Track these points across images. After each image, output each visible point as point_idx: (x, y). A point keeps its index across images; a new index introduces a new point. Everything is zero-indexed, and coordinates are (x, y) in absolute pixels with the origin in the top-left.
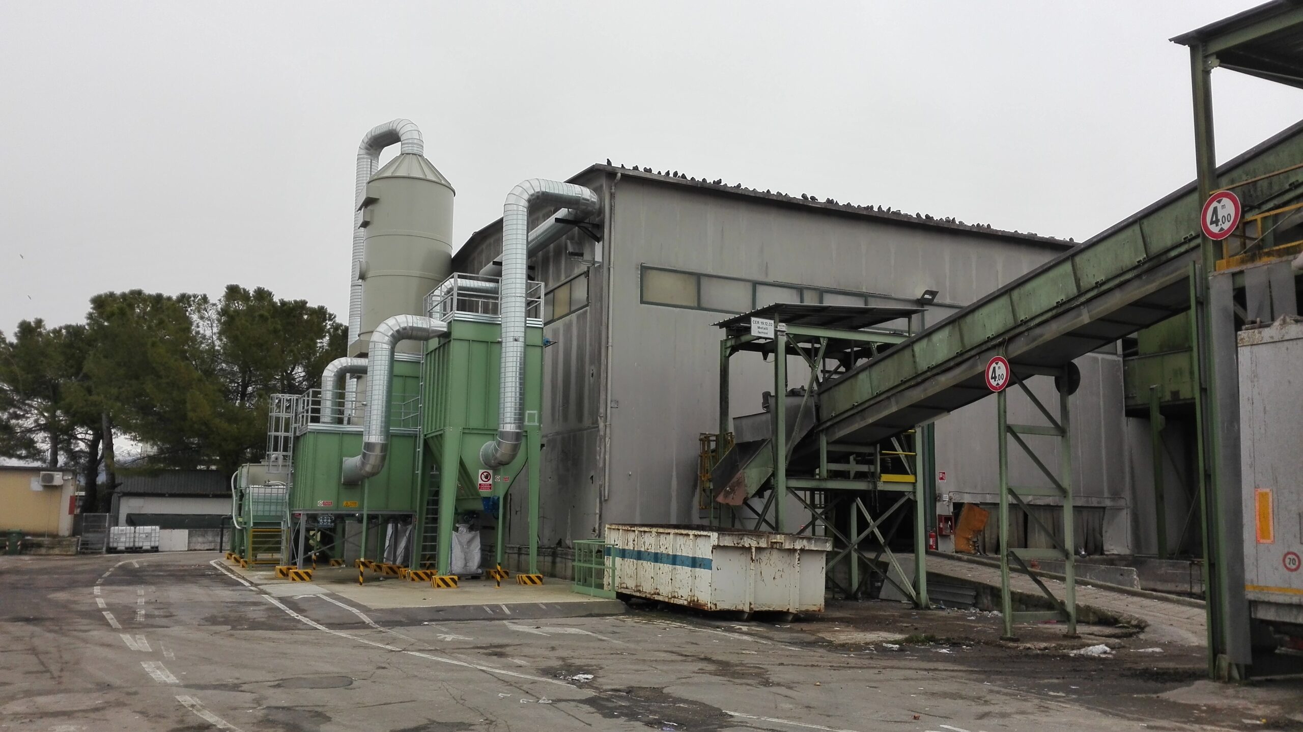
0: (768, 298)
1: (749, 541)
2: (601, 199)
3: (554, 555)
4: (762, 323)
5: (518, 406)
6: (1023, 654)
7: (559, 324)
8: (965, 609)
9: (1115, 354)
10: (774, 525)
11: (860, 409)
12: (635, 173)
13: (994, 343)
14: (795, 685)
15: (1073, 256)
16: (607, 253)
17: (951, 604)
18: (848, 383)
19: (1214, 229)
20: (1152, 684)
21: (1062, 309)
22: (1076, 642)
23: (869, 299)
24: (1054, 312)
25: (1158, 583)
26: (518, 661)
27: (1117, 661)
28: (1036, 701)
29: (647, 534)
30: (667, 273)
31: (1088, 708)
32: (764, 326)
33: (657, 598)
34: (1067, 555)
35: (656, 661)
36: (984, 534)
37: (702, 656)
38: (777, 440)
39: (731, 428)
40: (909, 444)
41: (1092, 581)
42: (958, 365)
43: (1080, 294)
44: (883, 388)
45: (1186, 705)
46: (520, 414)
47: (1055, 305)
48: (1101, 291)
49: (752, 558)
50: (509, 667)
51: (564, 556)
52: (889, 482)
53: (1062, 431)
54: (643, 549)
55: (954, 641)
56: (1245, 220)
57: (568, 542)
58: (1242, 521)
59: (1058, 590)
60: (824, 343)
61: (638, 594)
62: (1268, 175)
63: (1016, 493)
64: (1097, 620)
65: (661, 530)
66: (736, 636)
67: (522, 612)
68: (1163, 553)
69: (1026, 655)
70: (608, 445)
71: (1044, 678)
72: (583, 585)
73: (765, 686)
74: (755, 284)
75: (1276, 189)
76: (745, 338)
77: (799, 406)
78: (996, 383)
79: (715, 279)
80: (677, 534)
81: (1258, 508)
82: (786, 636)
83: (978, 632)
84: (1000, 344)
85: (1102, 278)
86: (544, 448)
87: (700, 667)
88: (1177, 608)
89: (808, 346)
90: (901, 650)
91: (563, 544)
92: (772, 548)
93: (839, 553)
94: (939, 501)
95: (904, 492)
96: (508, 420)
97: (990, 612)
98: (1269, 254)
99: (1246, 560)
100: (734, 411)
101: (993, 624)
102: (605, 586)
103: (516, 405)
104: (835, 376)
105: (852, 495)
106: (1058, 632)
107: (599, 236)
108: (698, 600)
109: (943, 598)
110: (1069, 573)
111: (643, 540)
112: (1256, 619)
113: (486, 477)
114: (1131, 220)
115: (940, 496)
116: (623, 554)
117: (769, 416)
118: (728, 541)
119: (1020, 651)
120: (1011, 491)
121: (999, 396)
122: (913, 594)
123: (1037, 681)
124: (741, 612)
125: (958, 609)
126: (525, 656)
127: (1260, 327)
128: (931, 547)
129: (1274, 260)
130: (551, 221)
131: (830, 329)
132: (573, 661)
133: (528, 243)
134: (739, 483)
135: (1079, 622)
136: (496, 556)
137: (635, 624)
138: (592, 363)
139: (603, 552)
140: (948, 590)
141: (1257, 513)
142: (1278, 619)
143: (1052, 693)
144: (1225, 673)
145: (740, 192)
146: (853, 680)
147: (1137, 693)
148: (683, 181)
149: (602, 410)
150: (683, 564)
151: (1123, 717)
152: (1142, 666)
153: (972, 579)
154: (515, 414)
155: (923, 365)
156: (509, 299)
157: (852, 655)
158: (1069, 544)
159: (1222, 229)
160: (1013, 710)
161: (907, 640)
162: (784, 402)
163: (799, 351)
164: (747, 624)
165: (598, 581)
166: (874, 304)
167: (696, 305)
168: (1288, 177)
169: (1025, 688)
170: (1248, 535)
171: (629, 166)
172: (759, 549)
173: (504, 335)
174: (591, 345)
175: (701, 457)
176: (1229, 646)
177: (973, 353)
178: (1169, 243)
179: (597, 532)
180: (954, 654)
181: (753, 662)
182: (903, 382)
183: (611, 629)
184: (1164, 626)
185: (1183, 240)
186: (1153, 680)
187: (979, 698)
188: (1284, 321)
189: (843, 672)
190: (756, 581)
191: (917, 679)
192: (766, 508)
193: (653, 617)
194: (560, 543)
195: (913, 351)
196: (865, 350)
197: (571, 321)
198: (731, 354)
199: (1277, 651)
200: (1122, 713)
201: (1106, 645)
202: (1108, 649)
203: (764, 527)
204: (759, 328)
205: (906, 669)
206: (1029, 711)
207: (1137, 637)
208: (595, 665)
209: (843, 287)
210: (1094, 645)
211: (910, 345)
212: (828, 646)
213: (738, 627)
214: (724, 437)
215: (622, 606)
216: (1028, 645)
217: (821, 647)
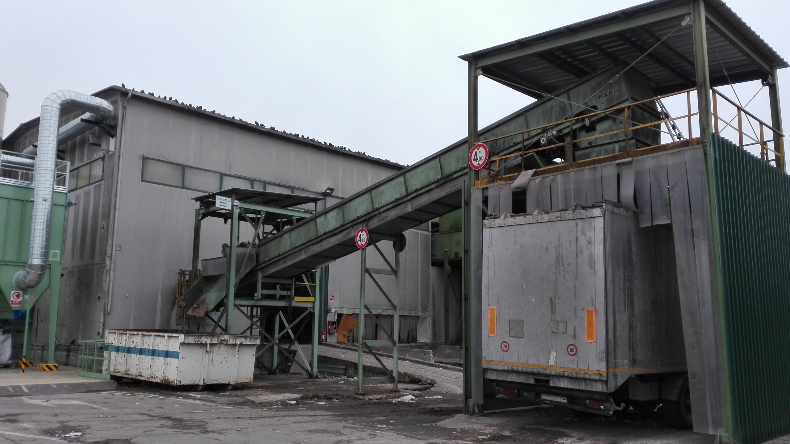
0: (229, 184)
1: (206, 339)
2: (116, 109)
3: (69, 350)
4: (224, 200)
5: (44, 246)
6: (367, 402)
7: (81, 192)
8: (339, 377)
9: (428, 231)
10: (224, 328)
11: (283, 256)
12: (142, 95)
13: (361, 220)
14: (224, 431)
15: (405, 173)
16: (118, 146)
17: (331, 374)
18: (277, 240)
19: (475, 163)
20: (434, 417)
21: (398, 203)
22: (397, 394)
23: (294, 190)
24: (394, 204)
25: (444, 358)
26: (26, 425)
27: (417, 404)
28: (369, 431)
29: (135, 336)
30: (161, 164)
31: (398, 434)
32: (225, 202)
33: (140, 378)
34: (394, 344)
35: (131, 421)
36: (354, 331)
37: (165, 416)
38: (229, 274)
39: (200, 267)
40: (312, 279)
41: (409, 358)
42: (341, 232)
43: (408, 195)
44: (298, 244)
45: (450, 429)
46: (45, 252)
47: (394, 200)
48: (418, 194)
49: (207, 351)
50: (18, 430)
51: (76, 351)
52: (299, 301)
53: (395, 272)
54: (132, 346)
55: (329, 397)
56: (490, 160)
57: (80, 341)
58: (481, 325)
59: (389, 363)
60: (263, 215)
61: (127, 376)
62: (502, 137)
63: (369, 307)
64: (409, 380)
65: (145, 333)
66: (192, 401)
67: (35, 391)
68: (447, 342)
69: (369, 403)
70: (112, 276)
71: (375, 417)
72: (87, 371)
73: (204, 433)
74: (222, 175)
75: (507, 145)
76: (212, 209)
77: (245, 253)
78: (361, 243)
79: (195, 170)
80: (156, 336)
81: (489, 317)
82: (225, 399)
83: (343, 391)
84: (364, 221)
85: (418, 187)
86: (64, 277)
87: (161, 423)
88: (452, 373)
89: (254, 216)
90: (296, 404)
91: (76, 343)
92: (221, 343)
93: (265, 345)
94: (329, 313)
95: (308, 307)
96: (36, 256)
97: (352, 378)
98: (501, 179)
99: (483, 346)
100: (203, 255)
101: (353, 385)
102: (104, 372)
103: (42, 246)
104: (270, 236)
105: (277, 309)
106: (388, 388)
107: (113, 134)
108: (168, 379)
109: (327, 371)
110: (395, 354)
111: (132, 340)
112: (487, 379)
113: (17, 296)
114: (435, 155)
115: (330, 310)
116: (118, 349)
117: (225, 259)
118: (191, 340)
119: (366, 401)
120: (366, 307)
121: (362, 251)
122: (309, 369)
123: (372, 419)
124: (198, 386)
125: (335, 377)
126: (32, 421)
127: (494, 218)
128: (323, 340)
129: (503, 182)
130: (78, 120)
131: (268, 206)
132: (69, 423)
133: (58, 135)
134: (203, 302)
135: (399, 382)
136: (22, 352)
137: (122, 396)
138: (103, 219)
139: (103, 348)
140: (330, 366)
141: (489, 320)
142: (497, 379)
143: (379, 426)
144: (471, 409)
145: (214, 116)
146: (262, 425)
147: (426, 423)
148: (176, 104)
149: (109, 252)
150: (159, 355)
151: (416, 438)
152: (430, 406)
153: (344, 359)
154: (41, 252)
155: (321, 231)
156: (41, 172)
157: (266, 410)
158: (396, 337)
159: (479, 164)
160: (355, 438)
161: (301, 398)
162: (236, 251)
163: (247, 219)
164: (200, 393)
165: (99, 368)
166: (297, 193)
167: (181, 185)
168: (512, 139)
169: (364, 423)
170: (484, 332)
171: (138, 90)
172: (212, 345)
173: (35, 196)
174: (103, 207)
175: (179, 285)
176: (473, 394)
177: (349, 225)
178: (453, 169)
179: (101, 335)
180: (328, 405)
181: (199, 418)
182: (309, 241)
183: (103, 400)
184: (444, 383)
185: (460, 169)
186: (435, 415)
187: (337, 432)
188: (506, 215)
189: (257, 421)
190: (209, 365)
191: (302, 422)
192: (220, 318)
193: (137, 391)
194: (73, 343)
195: (316, 222)
196: (289, 220)
197: (89, 190)
198: (202, 219)
199: (497, 397)
200: (415, 436)
201: (413, 395)
202: (413, 397)
203: (218, 330)
204: (221, 202)
205: (297, 416)
206: (364, 438)
207: (430, 390)
208: (85, 426)
209: (278, 182)
210: (406, 395)
211: (314, 219)
212: (251, 404)
213: (194, 395)
214: (195, 271)
215: (114, 384)
216: (371, 397)
217: (247, 405)
